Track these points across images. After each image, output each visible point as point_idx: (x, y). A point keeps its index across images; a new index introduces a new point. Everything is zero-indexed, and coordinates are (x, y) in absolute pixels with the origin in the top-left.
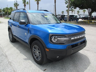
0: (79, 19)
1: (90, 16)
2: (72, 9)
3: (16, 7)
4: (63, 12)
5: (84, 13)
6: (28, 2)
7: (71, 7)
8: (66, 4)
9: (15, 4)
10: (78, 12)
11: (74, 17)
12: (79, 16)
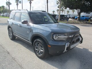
0: (69, 19)
1: (79, 16)
2: (63, 9)
3: (8, 6)
4: (54, 11)
5: (73, 12)
6: (20, 1)
7: (62, 7)
8: (58, 4)
9: (7, 3)
10: (68, 11)
11: (65, 16)
12: (69, 16)
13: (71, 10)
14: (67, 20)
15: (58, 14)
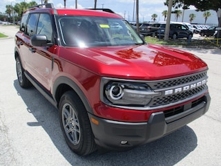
0: (194, 35)
2: (179, 9)
4: (155, 16)
5: (206, 18)
10: (192, 17)
11: (183, 28)
12: (194, 27)
13: (200, 12)
14: (188, 38)
15: (165, 23)
